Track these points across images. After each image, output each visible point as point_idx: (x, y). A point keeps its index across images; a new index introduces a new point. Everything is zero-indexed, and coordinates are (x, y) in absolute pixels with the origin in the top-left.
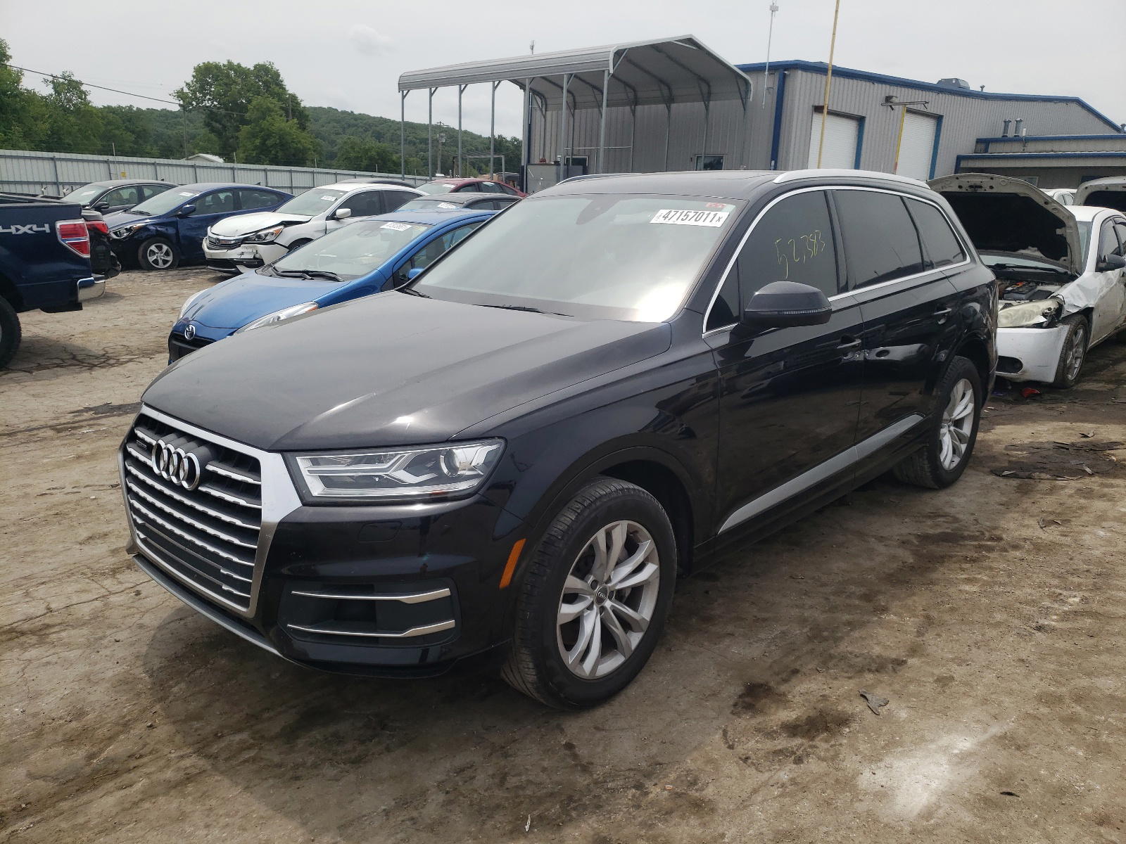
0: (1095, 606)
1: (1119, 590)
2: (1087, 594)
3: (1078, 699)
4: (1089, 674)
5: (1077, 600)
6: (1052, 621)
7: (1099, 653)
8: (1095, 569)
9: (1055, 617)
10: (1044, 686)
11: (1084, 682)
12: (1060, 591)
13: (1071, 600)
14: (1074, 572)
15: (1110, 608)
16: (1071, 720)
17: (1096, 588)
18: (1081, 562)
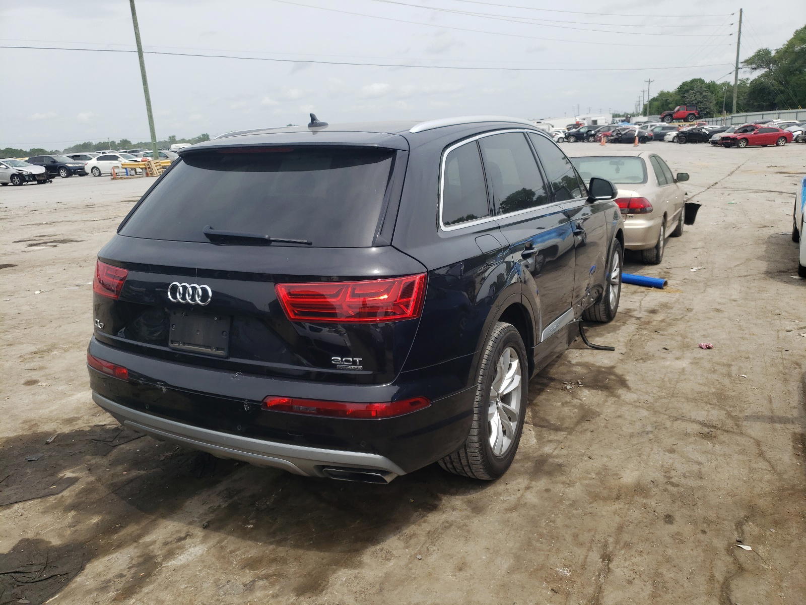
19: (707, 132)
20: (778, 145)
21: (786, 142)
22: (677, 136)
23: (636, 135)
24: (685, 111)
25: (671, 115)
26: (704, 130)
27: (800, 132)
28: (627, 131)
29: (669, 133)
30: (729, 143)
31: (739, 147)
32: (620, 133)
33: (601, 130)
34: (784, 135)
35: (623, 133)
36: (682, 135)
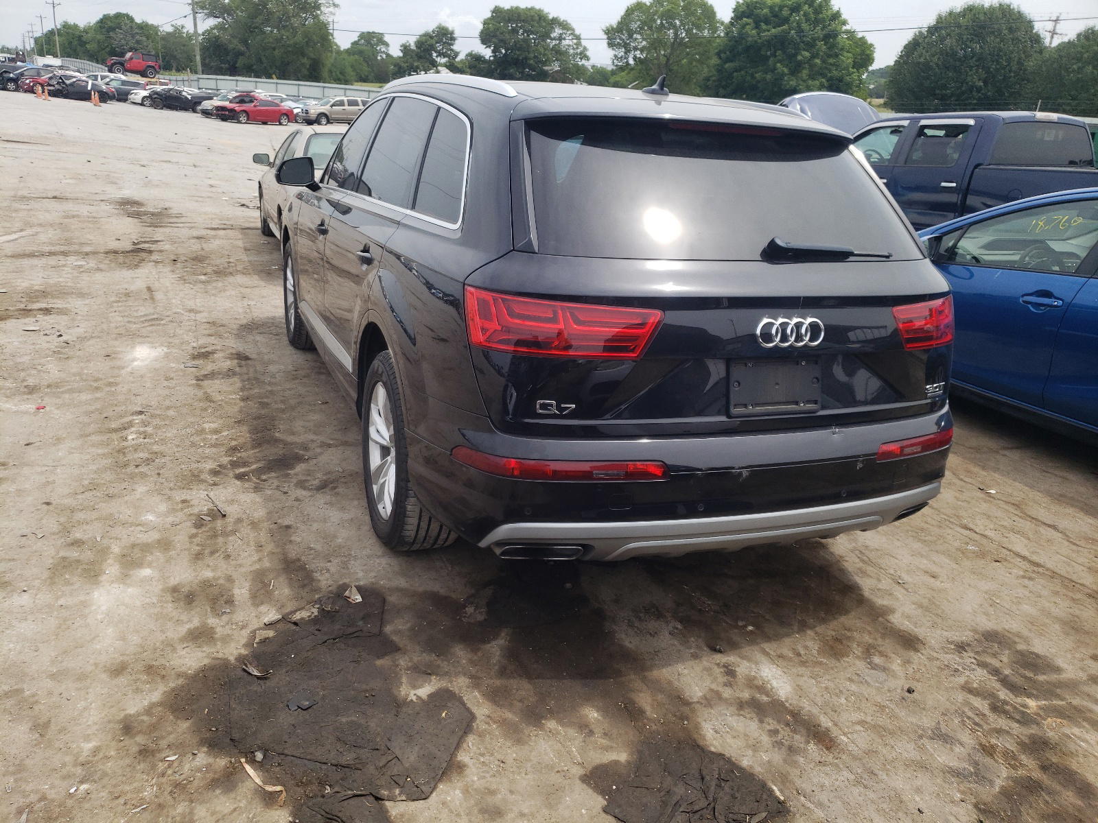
0: (114, 436)
1: (104, 455)
2: (125, 444)
3: (97, 388)
4: (97, 399)
5: (130, 437)
6: (137, 419)
7: (97, 410)
8: (131, 469)
9: (137, 421)
10: (119, 388)
11: (98, 395)
12: (146, 440)
13: (134, 436)
14: (148, 461)
15: (104, 438)
16: (96, 380)
17: (122, 451)
18: (149, 473)
19: (189, 97)
20: (281, 124)
21: (289, 122)
22: (150, 97)
23: (89, 88)
24: (141, 61)
25: (122, 64)
26: (184, 93)
27: (299, 110)
28: (74, 80)
29: (135, 91)
30: (225, 115)
31: (239, 122)
32: (63, 82)
33: (26, 73)
34: (284, 112)
35: (68, 82)
36: (156, 96)
